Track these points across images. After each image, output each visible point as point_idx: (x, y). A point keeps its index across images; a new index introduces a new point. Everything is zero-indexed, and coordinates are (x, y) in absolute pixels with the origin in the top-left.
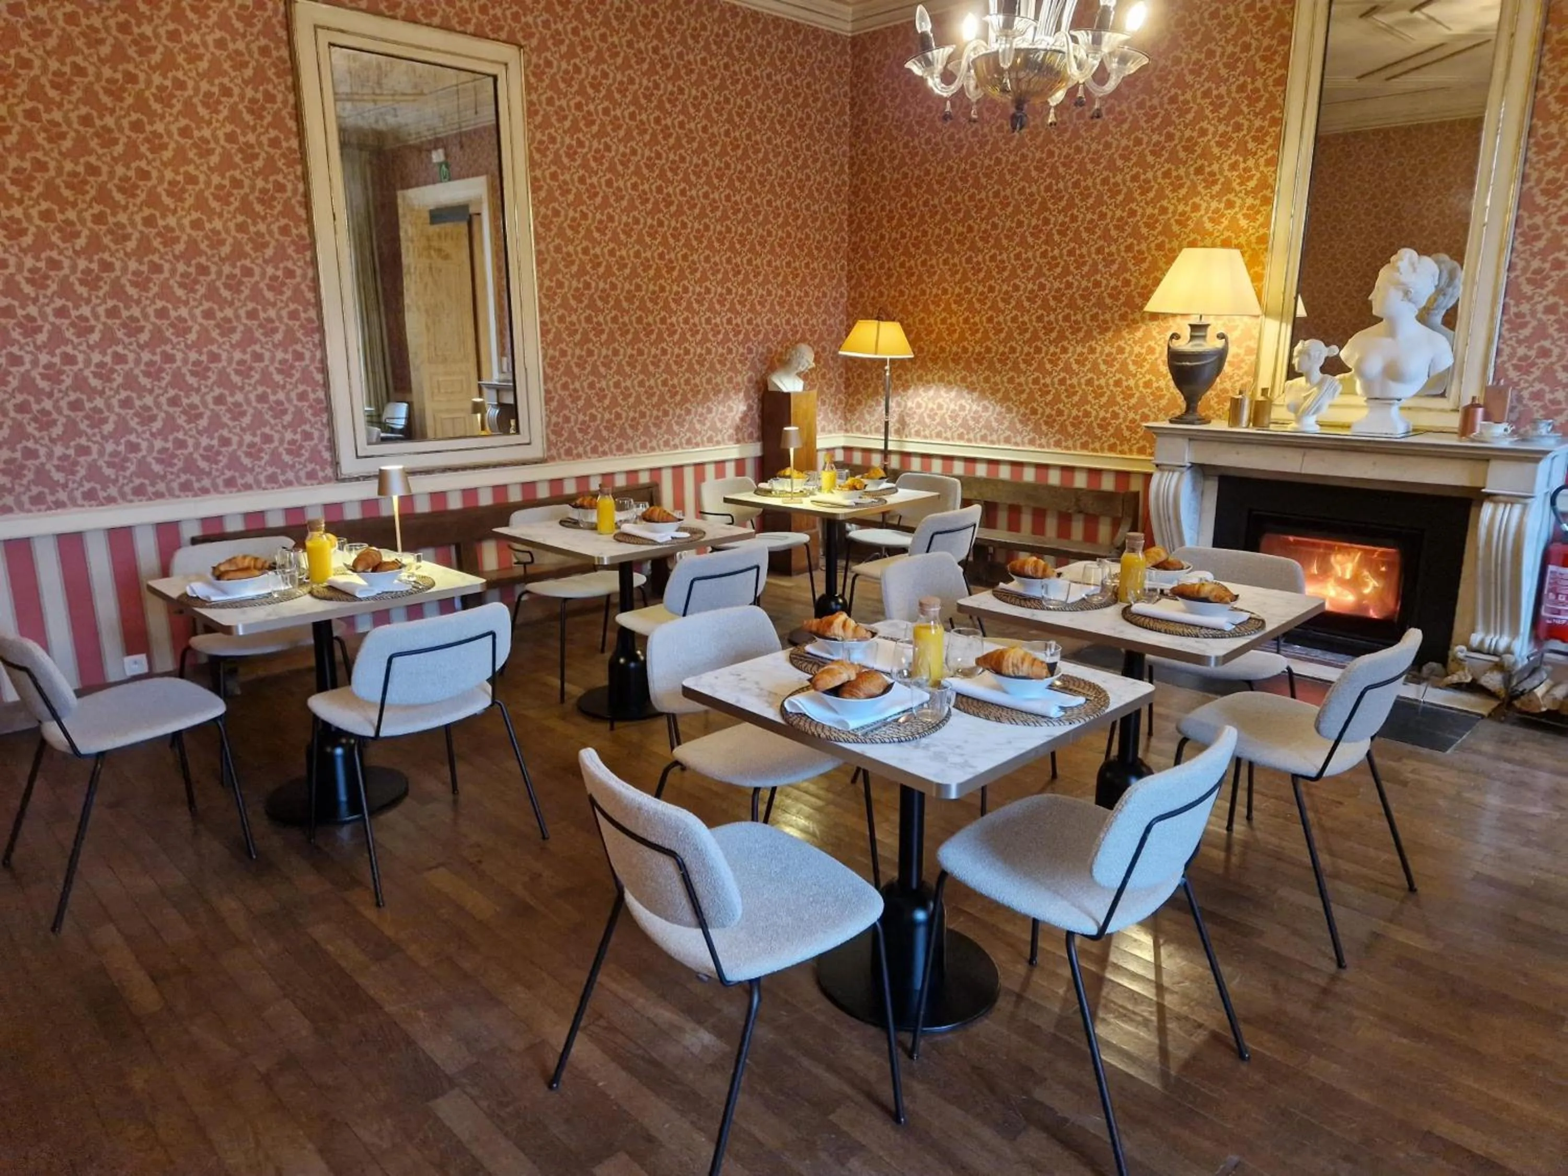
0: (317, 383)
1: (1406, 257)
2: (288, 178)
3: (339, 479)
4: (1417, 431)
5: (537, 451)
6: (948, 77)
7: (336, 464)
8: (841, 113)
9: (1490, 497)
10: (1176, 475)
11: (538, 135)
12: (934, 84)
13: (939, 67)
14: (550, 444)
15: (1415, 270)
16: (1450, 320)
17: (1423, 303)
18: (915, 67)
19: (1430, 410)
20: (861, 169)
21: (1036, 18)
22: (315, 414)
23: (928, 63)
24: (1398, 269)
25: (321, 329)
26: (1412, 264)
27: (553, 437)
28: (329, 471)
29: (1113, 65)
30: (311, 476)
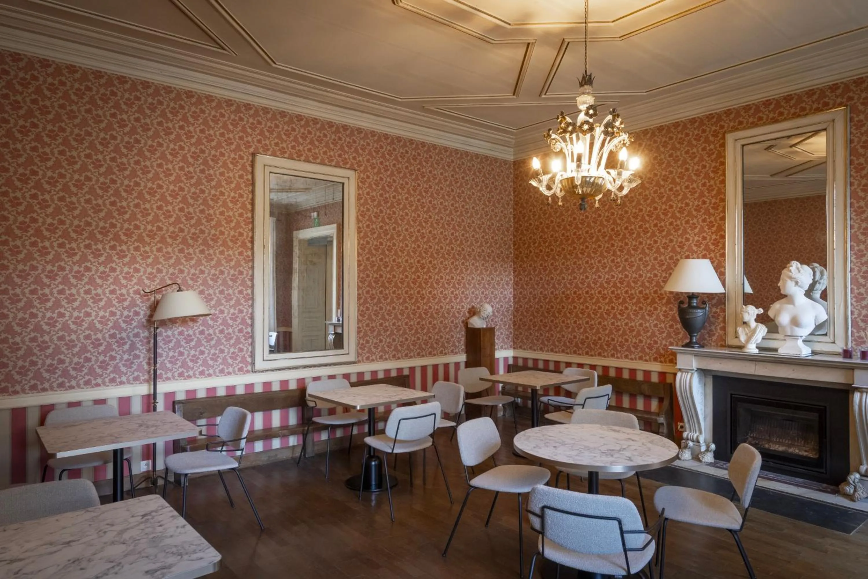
0: (248, 324)
1: (794, 265)
2: (245, 230)
3: (254, 371)
4: (814, 353)
5: (352, 357)
6: (549, 188)
7: (253, 364)
8: (509, 195)
9: (857, 389)
10: (690, 374)
11: (362, 209)
12: (543, 189)
13: (545, 183)
14: (358, 354)
15: (799, 272)
16: (824, 296)
17: (807, 288)
18: (534, 183)
19: (820, 342)
20: (519, 220)
21: (589, 163)
22: (245, 340)
23: (540, 181)
24: (790, 271)
25: (253, 299)
26: (798, 269)
27: (360, 351)
28: (249, 368)
29: (625, 184)
30: (241, 370)
